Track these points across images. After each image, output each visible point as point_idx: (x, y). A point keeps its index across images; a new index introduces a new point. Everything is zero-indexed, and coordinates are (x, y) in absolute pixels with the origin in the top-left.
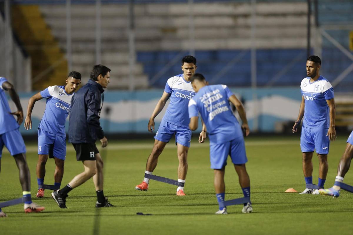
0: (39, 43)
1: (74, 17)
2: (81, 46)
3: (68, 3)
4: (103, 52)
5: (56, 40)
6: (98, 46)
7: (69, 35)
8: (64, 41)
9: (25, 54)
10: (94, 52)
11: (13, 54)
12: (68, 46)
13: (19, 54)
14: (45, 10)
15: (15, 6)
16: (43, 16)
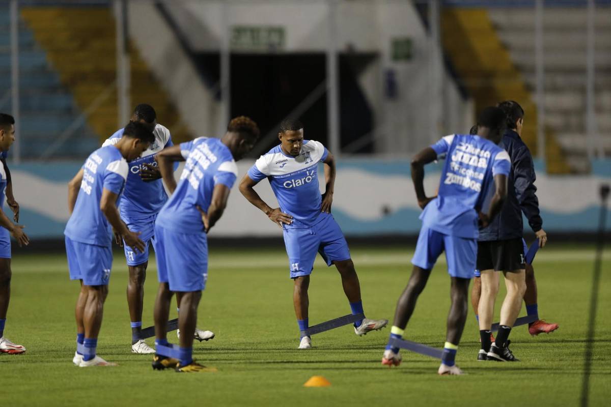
0: (489, 75)
1: (547, 29)
2: (560, 80)
3: (539, 5)
4: (598, 90)
5: (518, 69)
6: (590, 80)
7: (539, 60)
8: (532, 71)
9: (465, 93)
10: (582, 90)
11: (444, 93)
12: (538, 80)
13: (453, 93)
14: (499, 17)
15: (447, 10)
16: (496, 27)
